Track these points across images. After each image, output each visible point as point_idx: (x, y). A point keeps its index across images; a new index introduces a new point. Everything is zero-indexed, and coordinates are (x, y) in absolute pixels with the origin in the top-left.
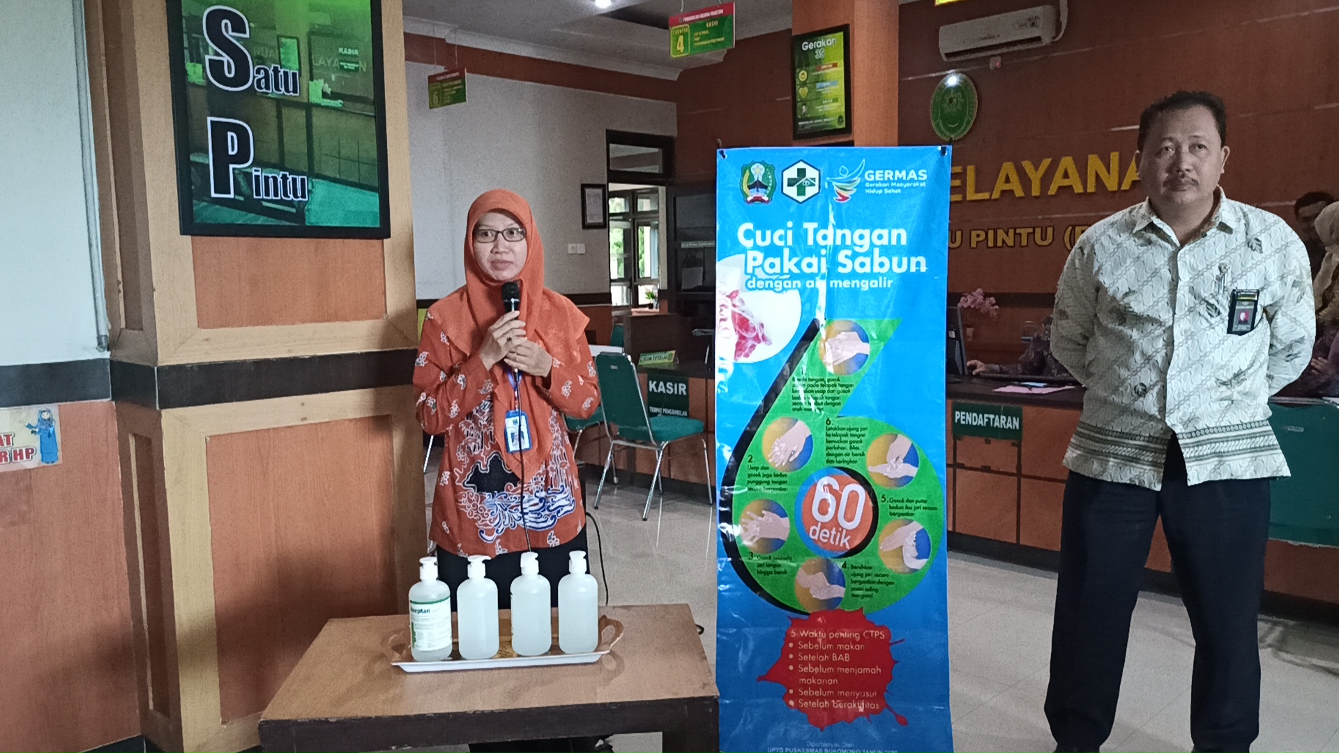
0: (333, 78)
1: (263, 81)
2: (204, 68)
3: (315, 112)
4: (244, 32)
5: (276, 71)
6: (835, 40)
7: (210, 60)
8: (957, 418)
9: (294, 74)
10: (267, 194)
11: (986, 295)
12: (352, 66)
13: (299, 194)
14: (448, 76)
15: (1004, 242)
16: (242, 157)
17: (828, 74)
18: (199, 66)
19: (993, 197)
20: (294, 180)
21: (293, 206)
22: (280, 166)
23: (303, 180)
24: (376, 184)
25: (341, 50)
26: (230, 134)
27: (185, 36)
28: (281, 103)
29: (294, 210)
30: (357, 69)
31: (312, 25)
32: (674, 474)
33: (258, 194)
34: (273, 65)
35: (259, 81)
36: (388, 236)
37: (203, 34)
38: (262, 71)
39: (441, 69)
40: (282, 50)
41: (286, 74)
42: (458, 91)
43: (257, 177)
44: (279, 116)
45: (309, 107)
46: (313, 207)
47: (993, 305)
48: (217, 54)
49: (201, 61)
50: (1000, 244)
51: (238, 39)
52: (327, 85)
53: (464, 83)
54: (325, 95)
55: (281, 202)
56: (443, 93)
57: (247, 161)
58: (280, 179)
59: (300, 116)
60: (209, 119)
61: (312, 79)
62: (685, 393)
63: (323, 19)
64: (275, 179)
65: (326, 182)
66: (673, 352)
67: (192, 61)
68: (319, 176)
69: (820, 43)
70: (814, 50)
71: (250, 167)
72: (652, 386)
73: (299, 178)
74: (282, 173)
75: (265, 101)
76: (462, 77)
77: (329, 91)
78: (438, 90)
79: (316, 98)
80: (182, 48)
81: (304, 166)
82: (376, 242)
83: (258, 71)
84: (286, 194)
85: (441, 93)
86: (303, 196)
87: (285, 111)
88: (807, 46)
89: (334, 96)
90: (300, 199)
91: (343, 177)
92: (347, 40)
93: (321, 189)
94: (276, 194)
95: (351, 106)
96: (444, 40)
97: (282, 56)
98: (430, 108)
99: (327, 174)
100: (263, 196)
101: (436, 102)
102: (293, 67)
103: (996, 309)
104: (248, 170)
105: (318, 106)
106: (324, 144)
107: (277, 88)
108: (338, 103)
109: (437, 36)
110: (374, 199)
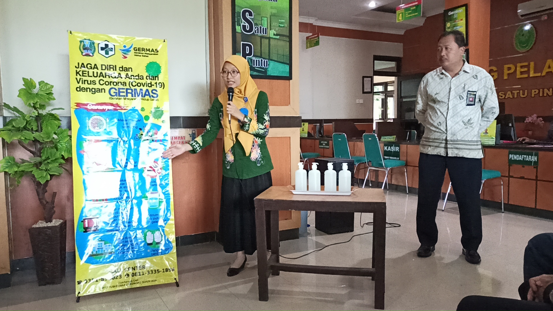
0: (277, 29)
1: (257, 31)
2: (241, 27)
3: (271, 40)
4: (252, 16)
5: (261, 28)
6: (462, 10)
7: (243, 25)
8: (510, 157)
9: (266, 29)
10: (257, 65)
11: (538, 117)
12: (283, 25)
13: (266, 65)
14: (313, 36)
15: (547, 94)
16: (250, 54)
17: (458, 23)
18: (239, 27)
19: (542, 75)
20: (264, 61)
21: (264, 69)
22: (261, 57)
23: (267, 61)
24: (288, 62)
25: (279, 20)
26: (247, 47)
27: (236, 18)
28: (262, 37)
29: (264, 70)
30: (284, 26)
31: (271, 13)
32: (394, 182)
33: (254, 65)
34: (260, 26)
35: (256, 31)
36: (291, 79)
37: (241, 17)
38: (257, 28)
39: (311, 34)
40: (262, 21)
41: (263, 28)
42: (316, 41)
43: (254, 60)
44: (261, 40)
45: (269, 38)
46: (269, 69)
47: (541, 121)
48: (244, 23)
49: (240, 25)
50: (545, 95)
51: (250, 18)
52: (275, 32)
53: (319, 38)
54: (274, 35)
55: (260, 68)
56: (311, 42)
57: (251, 55)
58: (260, 61)
59: (267, 41)
60: (242, 42)
61: (271, 30)
62: (398, 151)
63: (274, 11)
64: (259, 61)
65: (274, 62)
66: (395, 136)
67: (238, 25)
68: (272, 60)
69: (457, 11)
70: (453, 14)
71: (252, 57)
72: (386, 148)
73: (266, 60)
74: (261, 59)
75: (257, 37)
76: (318, 37)
77: (275, 33)
78: (309, 42)
79: (272, 36)
80: (235, 22)
81: (268, 58)
82: (288, 81)
83: (256, 28)
84: (262, 66)
85: (310, 43)
86: (267, 66)
87: (263, 40)
88: (450, 13)
89: (277, 35)
90: (266, 67)
91: (279, 60)
92: (282, 17)
93: (272, 63)
94: (259, 65)
95: (282, 38)
96: (312, 24)
97: (263, 23)
98: (307, 48)
99: (274, 59)
100: (255, 66)
101: (308, 46)
102: (265, 27)
103: (543, 123)
104: (252, 58)
105: (272, 38)
106: (273, 50)
107: (261, 33)
108: (278, 37)
109: (310, 22)
110: (287, 67)
